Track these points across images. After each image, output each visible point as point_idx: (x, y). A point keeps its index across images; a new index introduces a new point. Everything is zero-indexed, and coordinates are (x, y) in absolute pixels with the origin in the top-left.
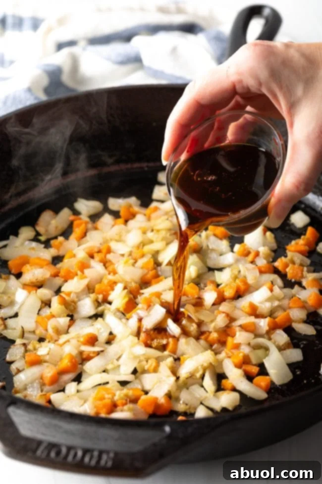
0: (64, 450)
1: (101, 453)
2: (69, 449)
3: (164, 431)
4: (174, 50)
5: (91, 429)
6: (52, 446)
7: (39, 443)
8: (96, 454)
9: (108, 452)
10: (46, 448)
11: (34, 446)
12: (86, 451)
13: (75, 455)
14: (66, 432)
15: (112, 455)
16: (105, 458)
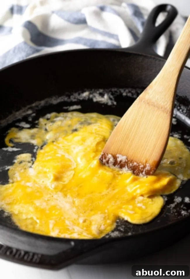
0: (14, 251)
1: (34, 254)
3: (70, 244)
5: (33, 240)
8: (31, 254)
9: (38, 254)
12: (26, 253)
13: (20, 254)
15: (40, 256)
16: (36, 257)
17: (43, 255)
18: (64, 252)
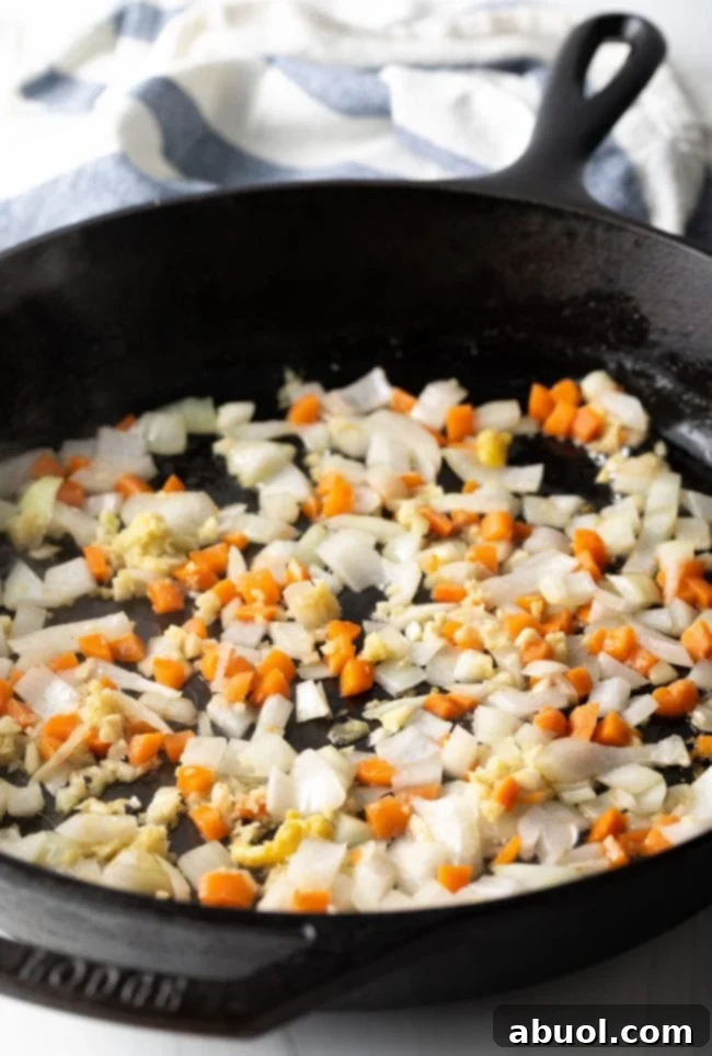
0: (80, 969)
1: (159, 979)
2: (92, 967)
3: (301, 936)
4: (463, 103)
5: (149, 926)
8: (148, 980)
9: (173, 978)
10: (41, 963)
12: (128, 974)
15: (182, 984)
16: (166, 989)
17: (193, 983)
18: (277, 967)
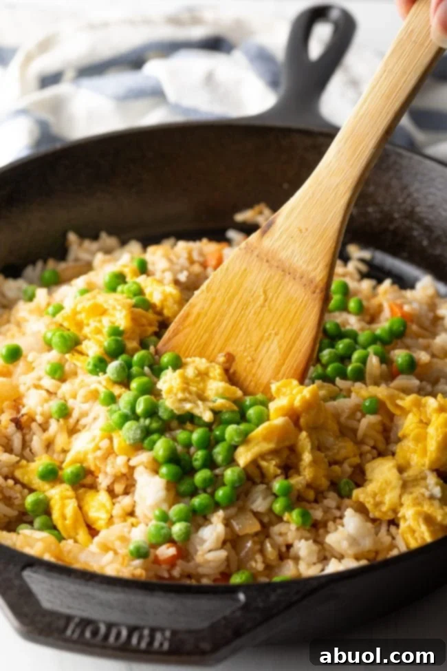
0: (103, 629)
1: (153, 631)
2: (110, 626)
6: (85, 623)
7: (69, 618)
8: (146, 632)
9: (162, 630)
10: (78, 625)
11: (62, 623)
12: (133, 630)
13: (119, 634)
14: (101, 604)
15: (168, 634)
